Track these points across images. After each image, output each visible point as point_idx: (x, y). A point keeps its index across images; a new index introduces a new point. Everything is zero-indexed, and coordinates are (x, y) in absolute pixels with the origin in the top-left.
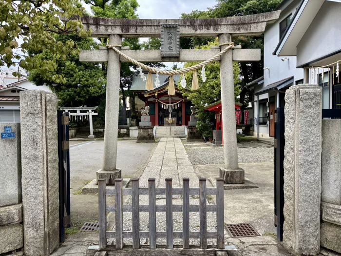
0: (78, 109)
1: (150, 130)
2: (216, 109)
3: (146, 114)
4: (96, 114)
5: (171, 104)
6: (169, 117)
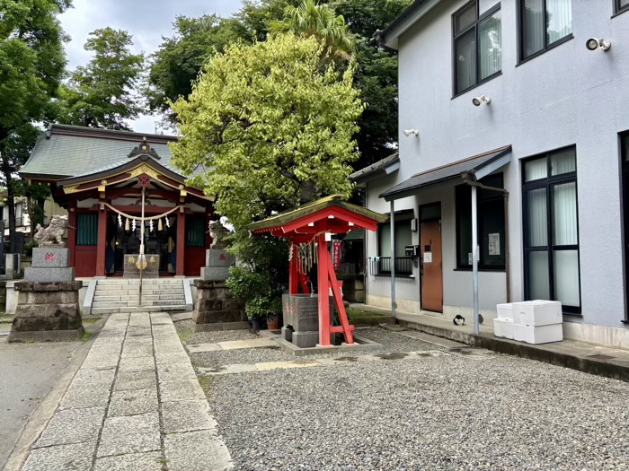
3: (54, 240)
5: (145, 216)
6: (139, 253)
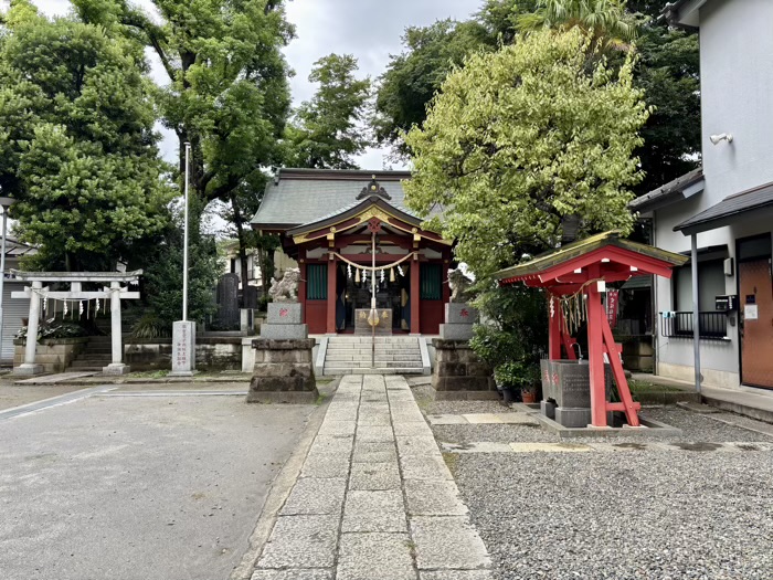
0: (76, 279)
1: (297, 355)
2: (572, 275)
3: (287, 294)
4: (136, 295)
5: (376, 265)
6: (370, 307)
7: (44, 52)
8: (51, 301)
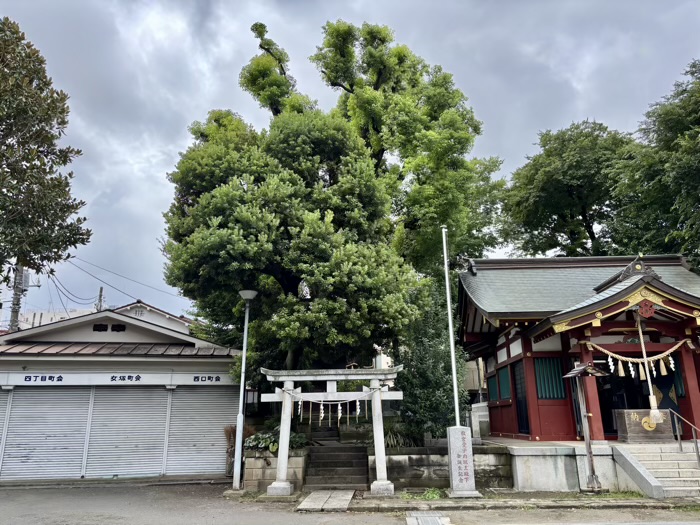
4: (398, 396)
7: (304, 142)
8: (306, 404)
